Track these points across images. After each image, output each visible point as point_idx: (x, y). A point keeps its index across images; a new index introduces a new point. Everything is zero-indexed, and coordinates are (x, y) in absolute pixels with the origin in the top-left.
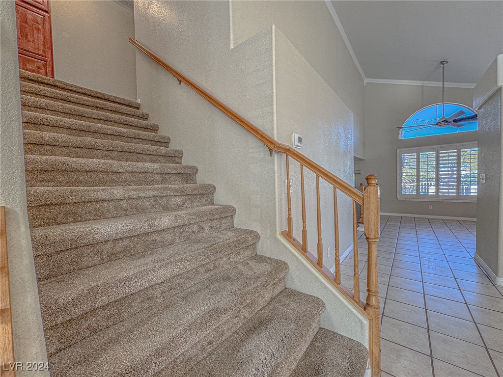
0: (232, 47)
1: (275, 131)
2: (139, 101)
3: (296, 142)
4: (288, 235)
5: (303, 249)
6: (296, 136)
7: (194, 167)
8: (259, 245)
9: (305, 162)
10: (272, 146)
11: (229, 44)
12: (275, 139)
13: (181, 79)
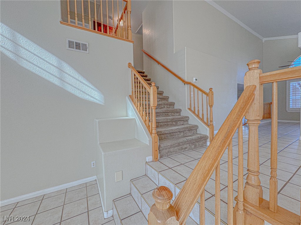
0: (174, 53)
1: (186, 78)
2: (144, 71)
3: (194, 80)
4: (190, 109)
5: (194, 112)
7: (162, 91)
8: (181, 113)
9: (195, 86)
10: (185, 83)
11: (173, 52)
12: (186, 80)
13: (159, 63)
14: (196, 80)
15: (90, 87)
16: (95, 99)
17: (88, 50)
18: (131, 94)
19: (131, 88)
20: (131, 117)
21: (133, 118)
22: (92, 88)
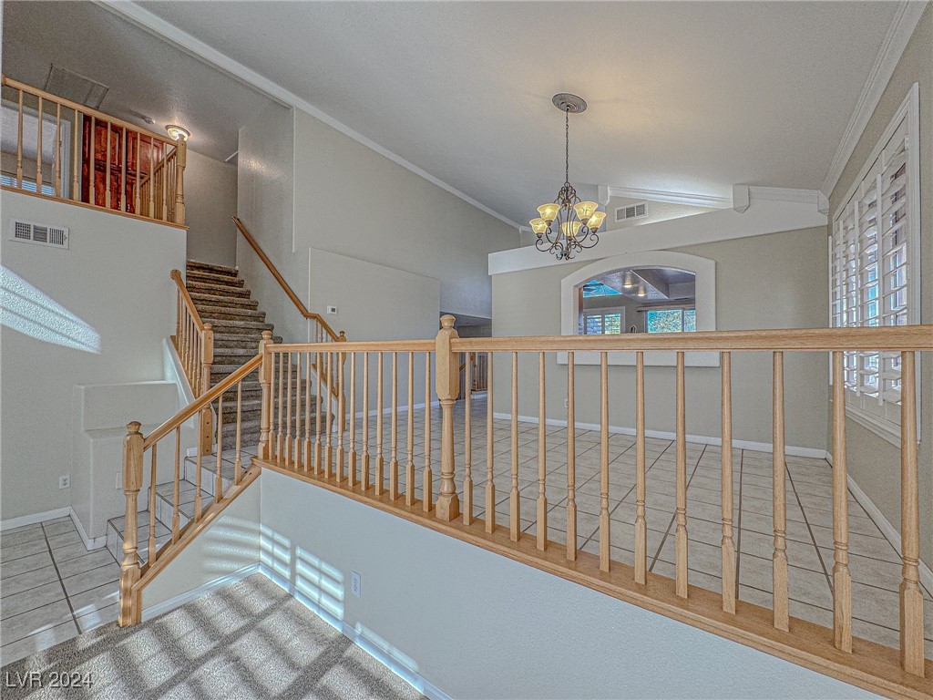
0: (294, 251)
1: (309, 306)
2: (237, 268)
3: (329, 311)
4: (315, 366)
6: (329, 308)
11: (292, 249)
12: (309, 311)
14: (333, 310)
15: (66, 318)
16: (79, 342)
17: (65, 242)
18: (175, 334)
19: (176, 321)
20: (169, 381)
21: (173, 382)
22: (72, 321)
